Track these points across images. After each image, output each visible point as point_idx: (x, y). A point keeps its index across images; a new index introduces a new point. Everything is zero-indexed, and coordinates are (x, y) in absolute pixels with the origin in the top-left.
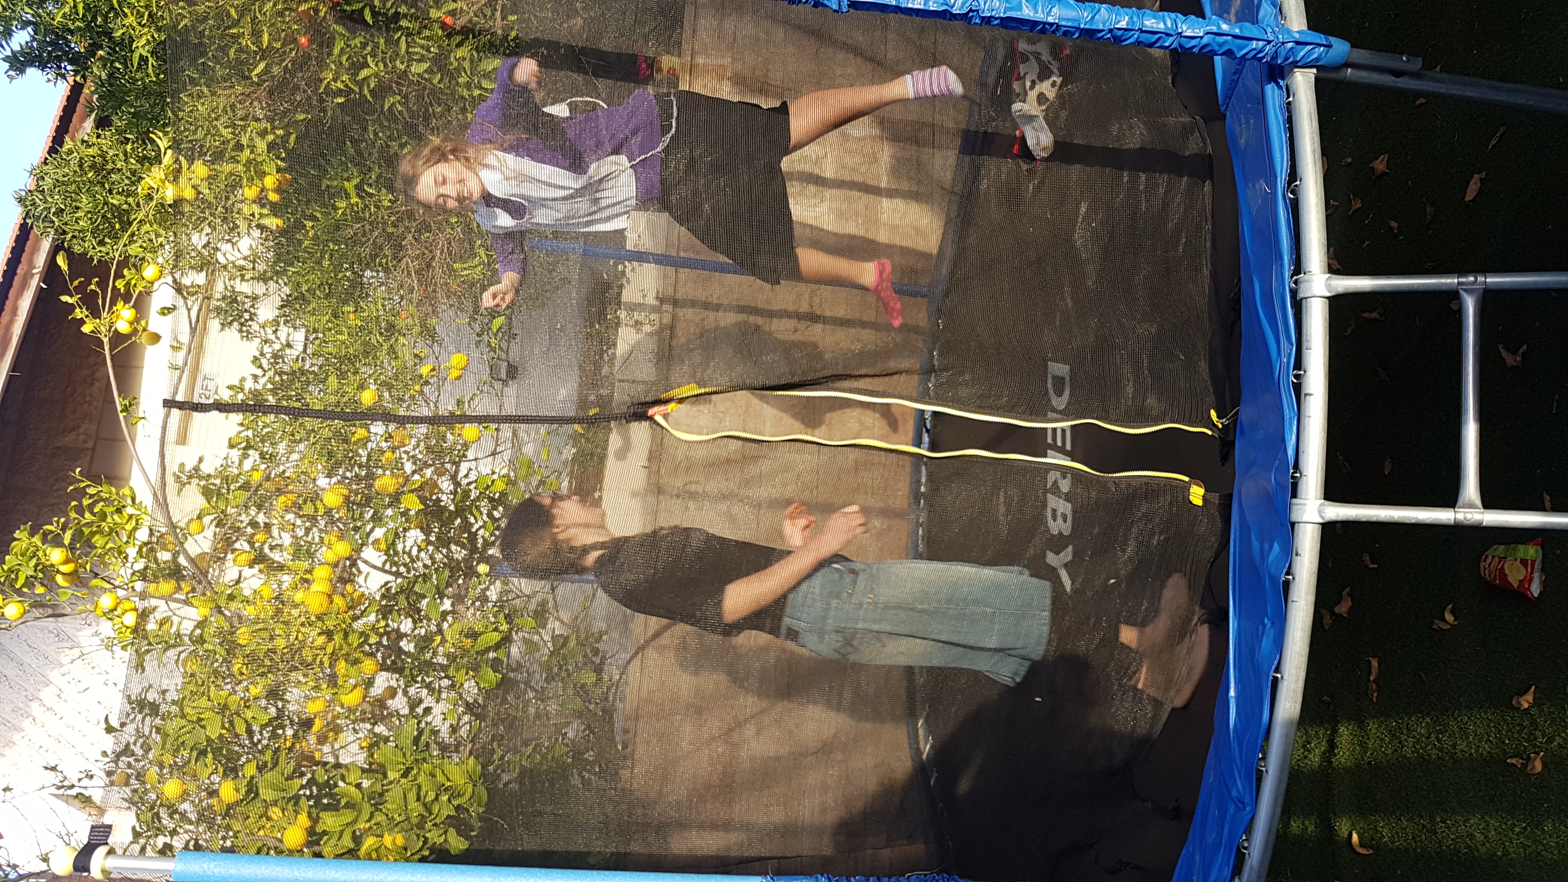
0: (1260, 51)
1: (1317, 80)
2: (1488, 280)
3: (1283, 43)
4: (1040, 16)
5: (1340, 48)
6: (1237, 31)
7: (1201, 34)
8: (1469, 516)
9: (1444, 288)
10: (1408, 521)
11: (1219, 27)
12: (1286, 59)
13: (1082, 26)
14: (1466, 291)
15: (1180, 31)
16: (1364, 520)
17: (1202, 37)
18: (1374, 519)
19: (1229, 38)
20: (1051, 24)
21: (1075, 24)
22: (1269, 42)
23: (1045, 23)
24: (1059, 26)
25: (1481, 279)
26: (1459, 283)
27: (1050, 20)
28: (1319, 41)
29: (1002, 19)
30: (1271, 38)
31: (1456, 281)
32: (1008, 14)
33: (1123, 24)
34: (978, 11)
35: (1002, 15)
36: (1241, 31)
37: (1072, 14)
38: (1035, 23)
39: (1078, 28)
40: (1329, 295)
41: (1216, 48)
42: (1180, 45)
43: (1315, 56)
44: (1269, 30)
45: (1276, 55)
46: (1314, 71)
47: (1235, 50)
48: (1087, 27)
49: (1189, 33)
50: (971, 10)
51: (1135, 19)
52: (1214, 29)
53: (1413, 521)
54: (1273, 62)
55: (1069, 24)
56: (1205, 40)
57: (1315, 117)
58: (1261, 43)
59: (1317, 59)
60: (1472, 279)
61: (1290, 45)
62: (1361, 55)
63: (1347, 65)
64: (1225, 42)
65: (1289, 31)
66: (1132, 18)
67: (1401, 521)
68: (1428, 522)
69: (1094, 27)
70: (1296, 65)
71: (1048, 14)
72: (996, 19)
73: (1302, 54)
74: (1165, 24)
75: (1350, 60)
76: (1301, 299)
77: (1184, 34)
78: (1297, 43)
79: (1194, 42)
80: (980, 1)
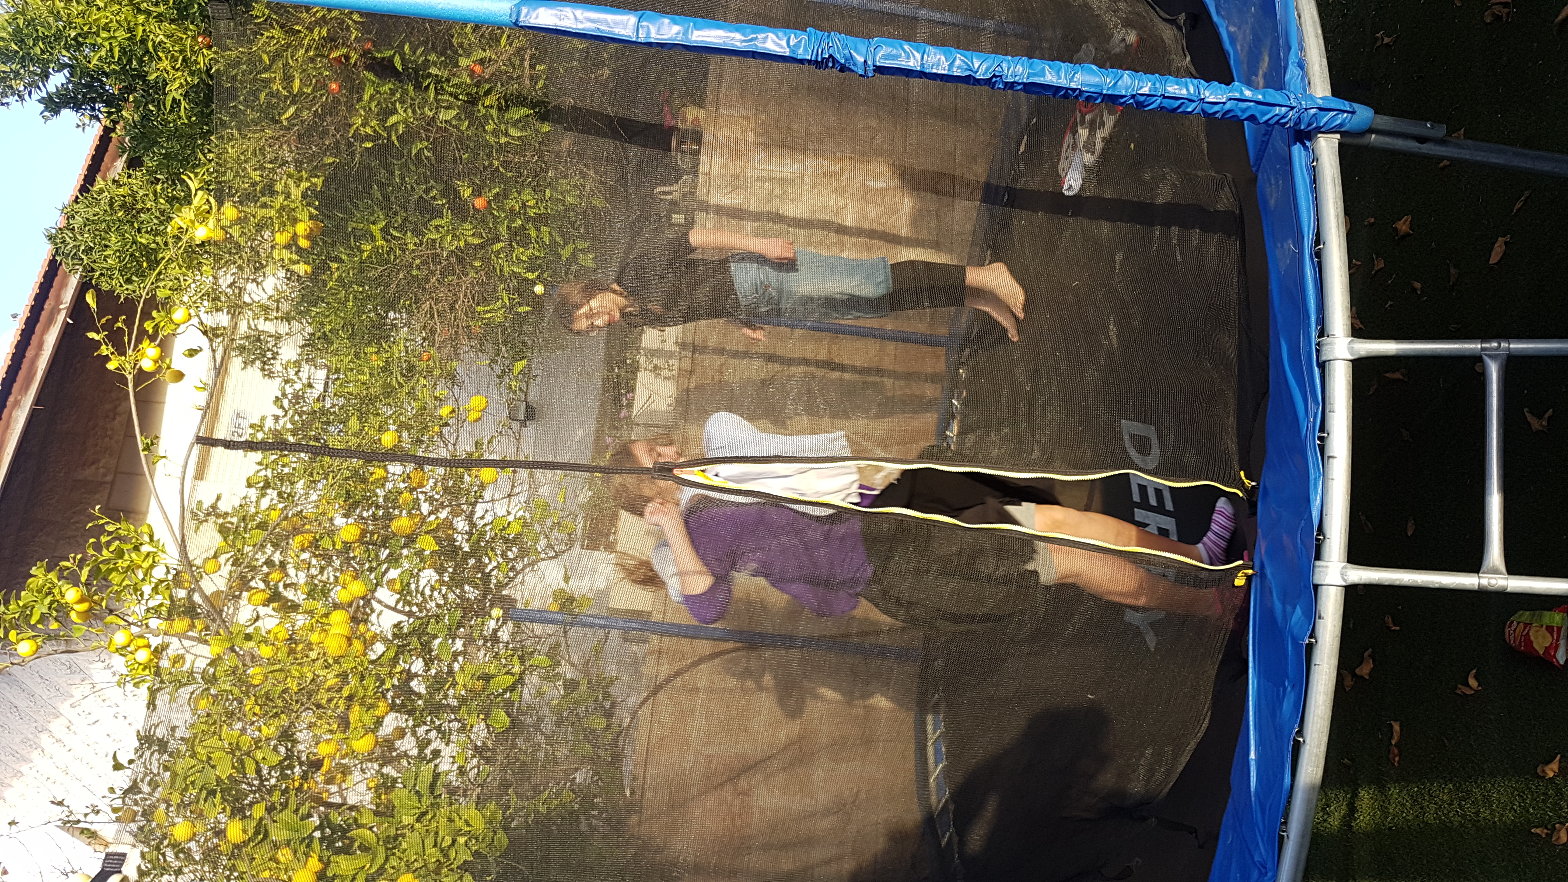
0: (1283, 117)
1: (1341, 145)
2: (1511, 346)
3: (1306, 109)
4: (1063, 82)
5: (1364, 114)
6: (1260, 97)
7: (1224, 100)
8: (1493, 582)
9: (1467, 353)
10: (1431, 586)
11: (1242, 93)
12: (1310, 125)
13: (1104, 92)
14: (1490, 356)
15: (1202, 97)
16: (1387, 583)
17: (1224, 103)
18: (1397, 583)
19: (1252, 104)
20: (1074, 90)
21: (1098, 90)
22: (1292, 108)
23: (1067, 89)
24: (1081, 91)
25: (1504, 345)
26: (1483, 349)
27: (1073, 85)
28: (1342, 108)
29: (1025, 84)
30: (1294, 104)
31: (1479, 346)
32: (1031, 80)
33: (1145, 90)
34: (1001, 76)
35: (1025, 81)
36: (1264, 97)
37: (1095, 80)
38: (1058, 89)
39: (1100, 94)
40: (1351, 358)
41: (1239, 114)
42: (1203, 110)
43: (1338, 122)
44: (1292, 96)
45: (1299, 121)
46: (1338, 136)
47: (1258, 116)
48: (1110, 92)
49: (1212, 99)
50: (994, 76)
51: (1158, 85)
52: (1237, 95)
53: (1437, 586)
54: (1297, 128)
55: (1092, 90)
56: (1228, 106)
57: (1338, 181)
58: (1284, 110)
59: (1341, 125)
60: (1495, 345)
61: (1313, 111)
62: (1384, 121)
63: (1371, 131)
64: (1248, 108)
65: (1312, 97)
66: (1154, 84)
67: (1424, 585)
68: (1451, 587)
69: (1116, 93)
70: (1319, 130)
71: (1071, 80)
72: (1019, 84)
73: (1325, 120)
74: (1188, 90)
75: (1373, 126)
76: (1325, 362)
77: (1207, 100)
78: (1321, 109)
79: (1216, 108)
80: (1004, 65)
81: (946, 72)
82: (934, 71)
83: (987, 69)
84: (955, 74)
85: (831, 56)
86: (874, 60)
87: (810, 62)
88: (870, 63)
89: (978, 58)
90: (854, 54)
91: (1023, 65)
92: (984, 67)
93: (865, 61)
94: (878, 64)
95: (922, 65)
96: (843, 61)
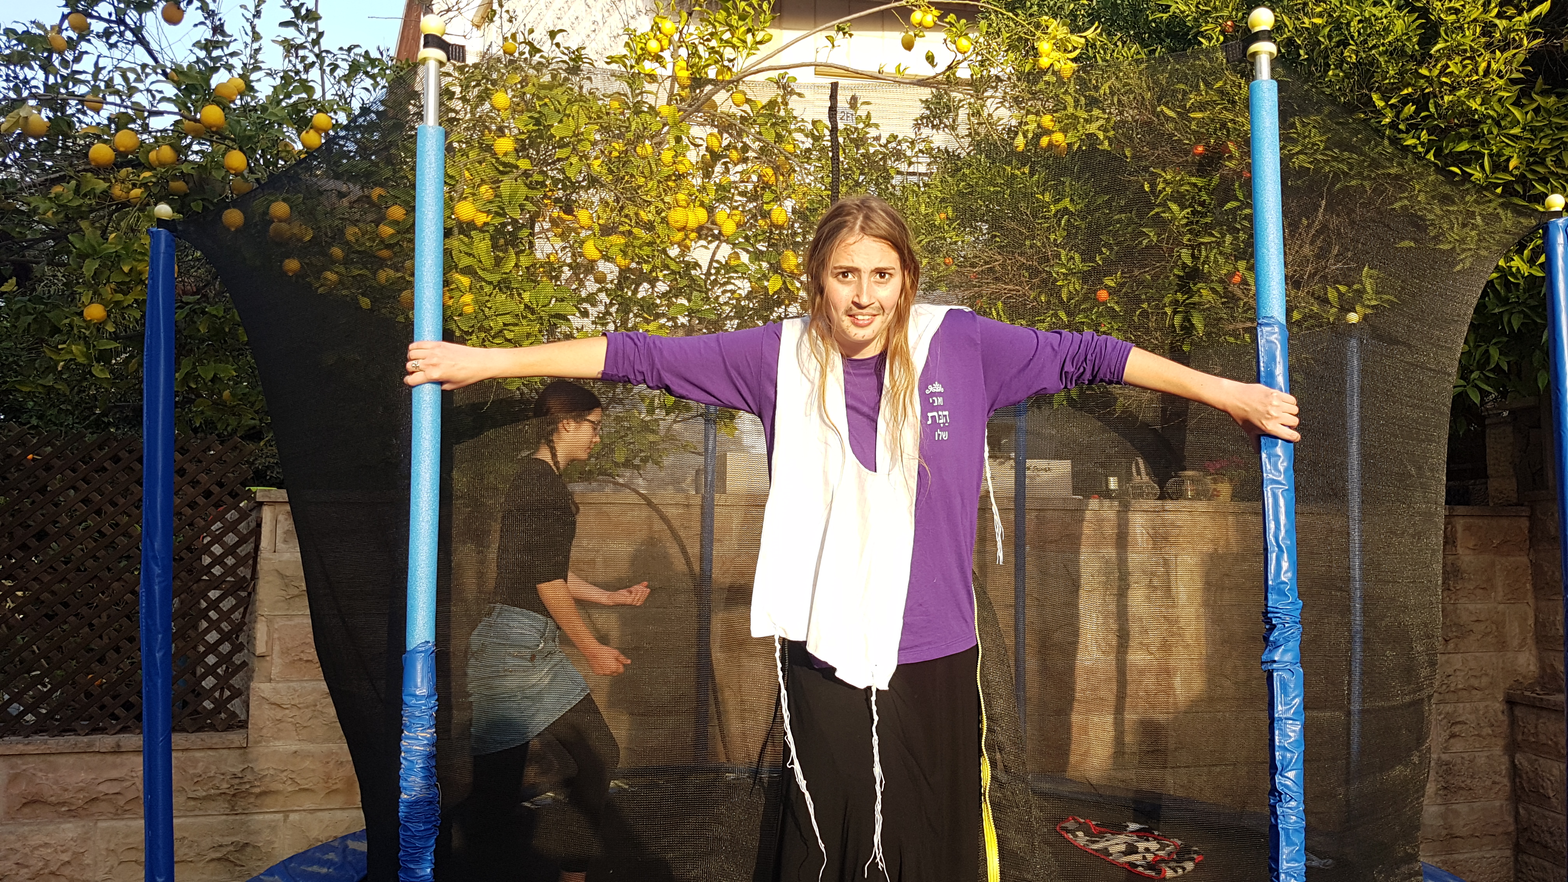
4: (1284, 865)
27: (1282, 876)
35: (1280, 826)
38: (1277, 861)
50: (1281, 794)
71: (1287, 874)
72: (1276, 820)
80: (1293, 804)
81: (1277, 743)
82: (1277, 732)
83: (1286, 786)
84: (1277, 754)
85: (1275, 626)
86: (1278, 670)
87: (1266, 606)
88: (1275, 666)
89: (1296, 776)
90: (1280, 650)
91: (1296, 822)
92: (1289, 783)
93: (1275, 662)
94: (1275, 674)
95: (1280, 719)
96: (1271, 639)
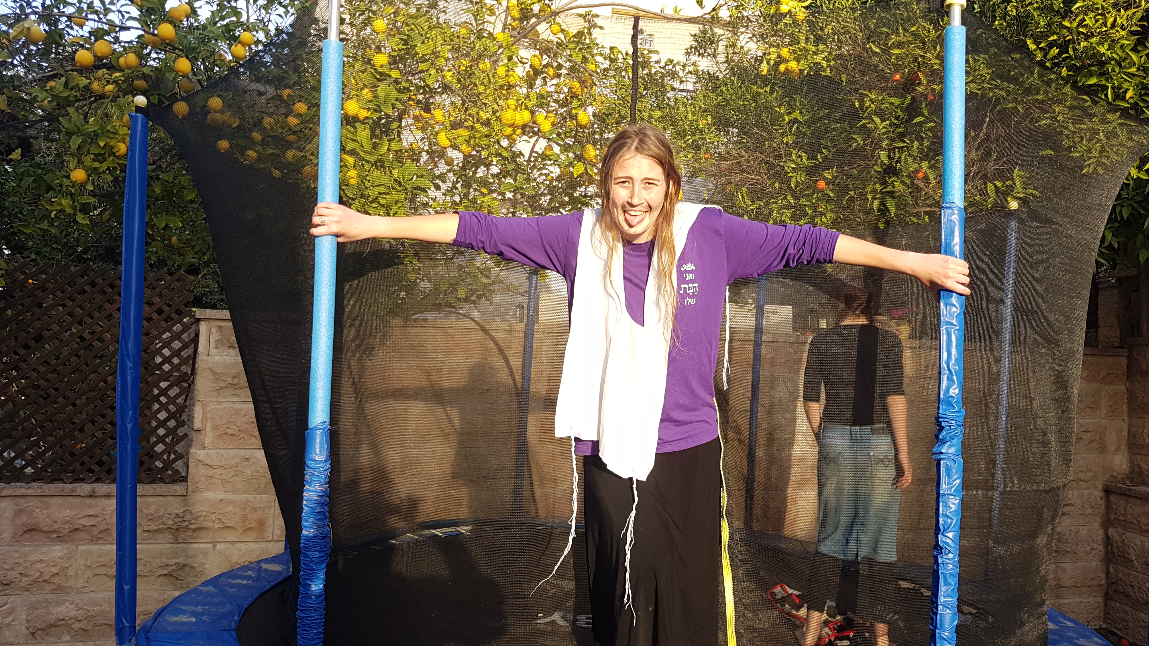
4: (942, 599)
13: (937, 631)
20: (937, 608)
23: (937, 603)
27: (940, 607)
32: (941, 576)
34: (942, 553)
37: (946, 624)
80: (951, 556)
81: (941, 512)
82: (941, 504)
83: (946, 543)
84: (941, 519)
85: (943, 427)
86: (944, 459)
87: (938, 413)
88: (942, 456)
89: (954, 536)
90: (947, 445)
91: (952, 569)
92: (948, 541)
93: (942, 453)
94: (942, 462)
95: (944, 495)
96: (940, 437)
